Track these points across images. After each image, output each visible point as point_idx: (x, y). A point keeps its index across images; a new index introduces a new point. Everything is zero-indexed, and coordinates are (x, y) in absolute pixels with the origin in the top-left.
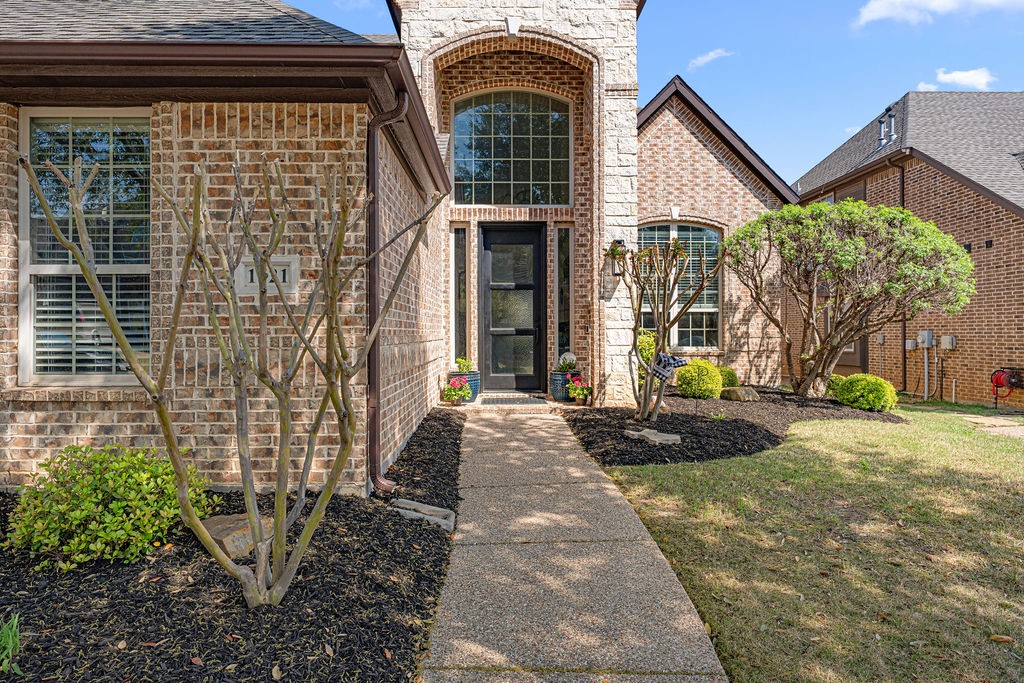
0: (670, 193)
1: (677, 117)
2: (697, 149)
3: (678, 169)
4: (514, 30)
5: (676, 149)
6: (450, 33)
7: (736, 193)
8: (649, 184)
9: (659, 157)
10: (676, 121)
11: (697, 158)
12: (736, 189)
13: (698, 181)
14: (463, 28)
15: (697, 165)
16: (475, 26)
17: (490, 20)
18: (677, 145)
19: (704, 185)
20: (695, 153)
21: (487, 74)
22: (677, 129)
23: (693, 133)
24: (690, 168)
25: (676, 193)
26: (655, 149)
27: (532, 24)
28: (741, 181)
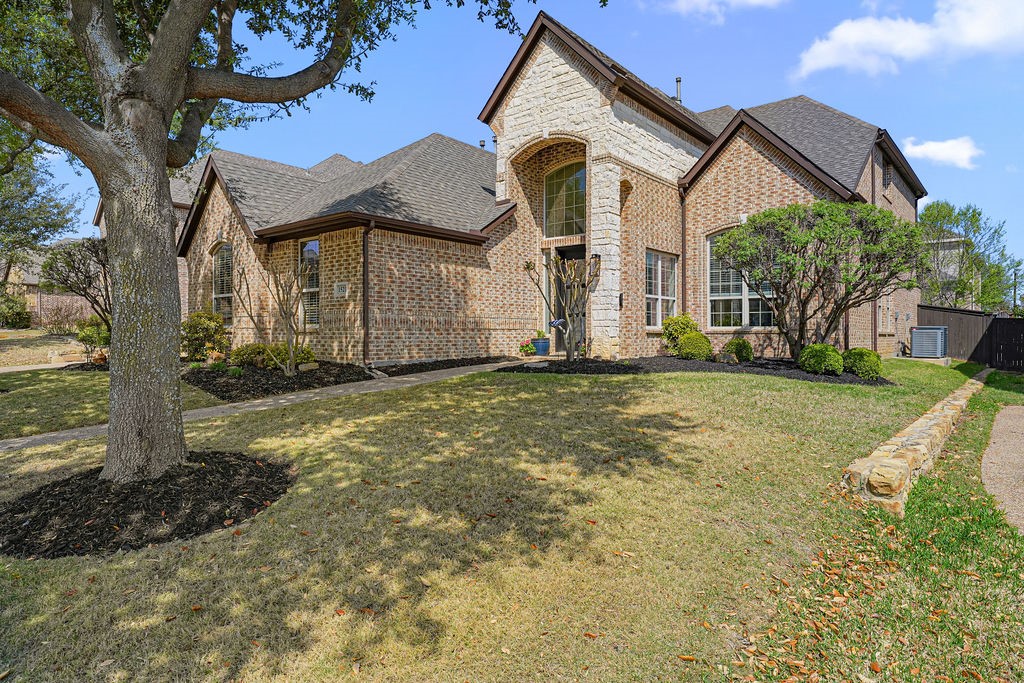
0: (741, 204)
1: (747, 142)
2: (763, 165)
3: (746, 183)
4: (546, 136)
5: (745, 168)
6: (517, 145)
7: (797, 196)
8: (723, 199)
9: (731, 176)
10: (746, 144)
11: (763, 171)
12: (798, 192)
13: (763, 190)
14: (523, 140)
15: (763, 177)
16: (529, 137)
17: (535, 132)
18: (746, 164)
19: (768, 193)
20: (762, 168)
21: (560, 156)
22: (746, 152)
23: (760, 152)
24: (757, 182)
25: (745, 203)
26: (729, 170)
27: (555, 129)
28: (802, 185)
